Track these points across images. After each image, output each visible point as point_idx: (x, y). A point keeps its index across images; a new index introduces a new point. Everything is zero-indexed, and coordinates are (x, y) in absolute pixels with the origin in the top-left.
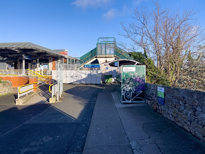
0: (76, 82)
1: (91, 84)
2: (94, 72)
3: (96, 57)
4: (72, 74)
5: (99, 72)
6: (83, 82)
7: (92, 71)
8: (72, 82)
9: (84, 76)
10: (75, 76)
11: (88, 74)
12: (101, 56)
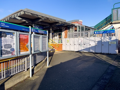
0: (84, 50)
1: (101, 53)
2: (107, 39)
3: (112, 23)
4: (80, 41)
5: (114, 38)
6: (91, 51)
7: (102, 38)
8: (80, 49)
9: (93, 44)
10: (82, 43)
11: (98, 42)
12: (117, 22)
